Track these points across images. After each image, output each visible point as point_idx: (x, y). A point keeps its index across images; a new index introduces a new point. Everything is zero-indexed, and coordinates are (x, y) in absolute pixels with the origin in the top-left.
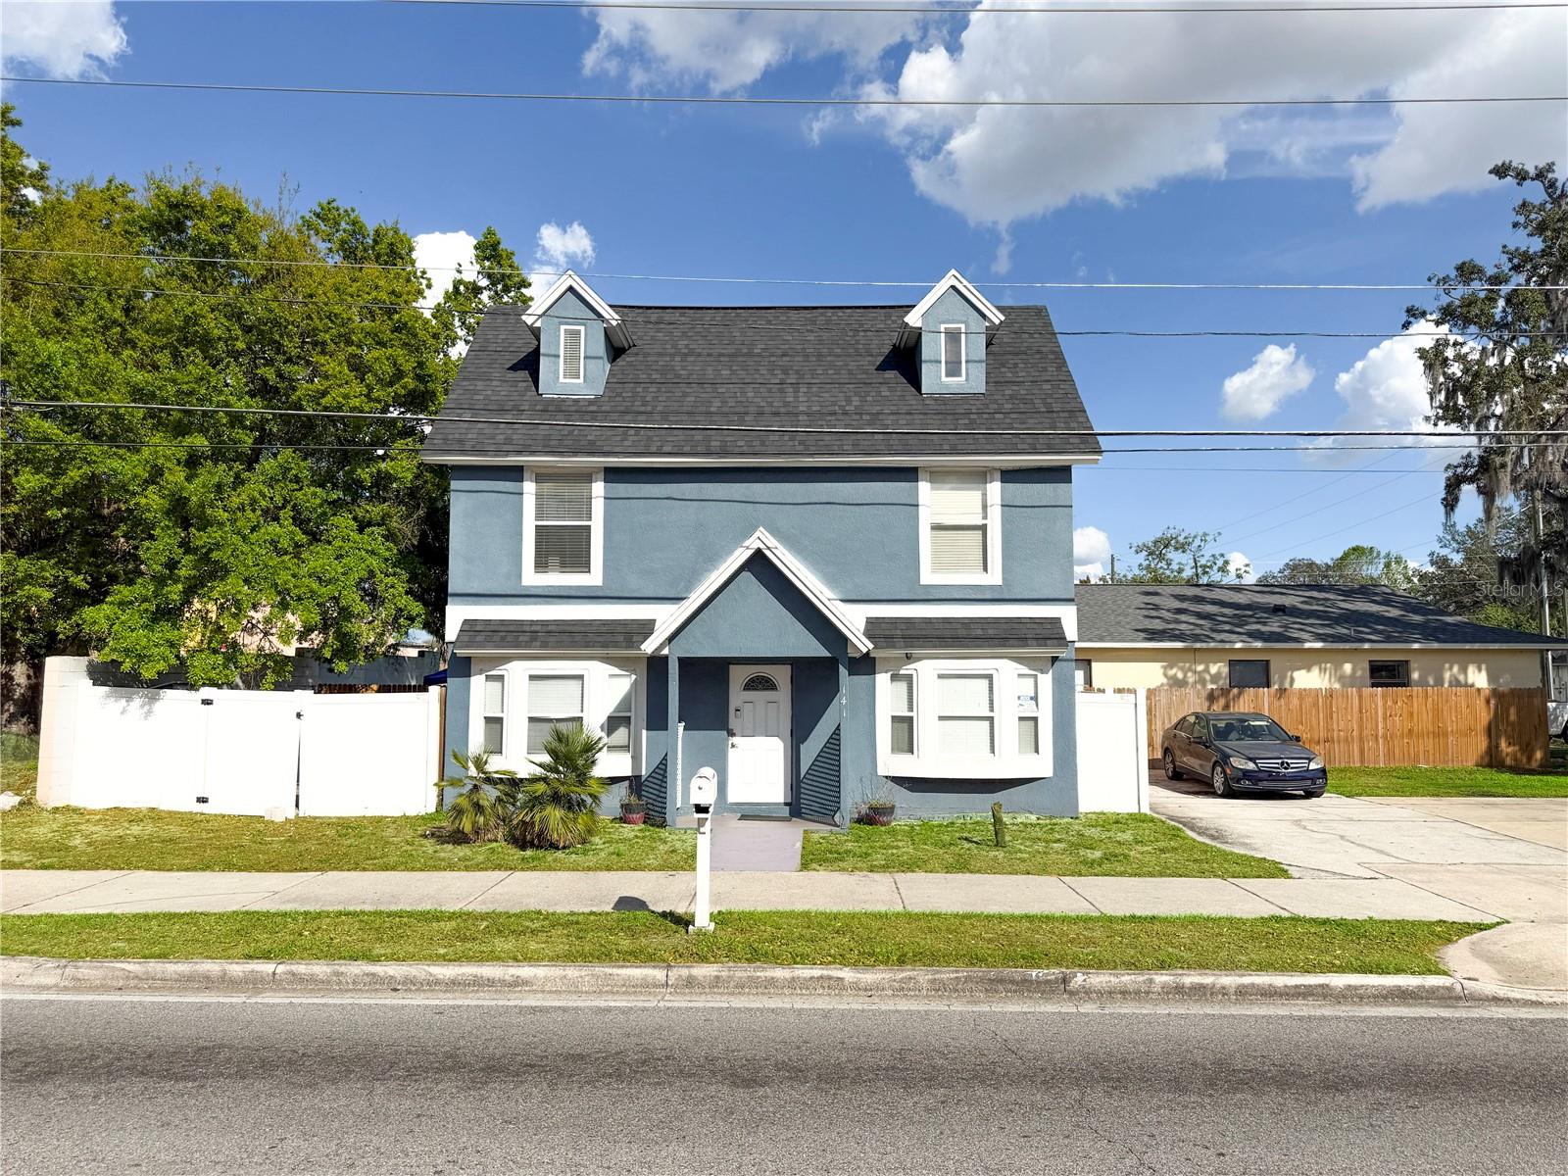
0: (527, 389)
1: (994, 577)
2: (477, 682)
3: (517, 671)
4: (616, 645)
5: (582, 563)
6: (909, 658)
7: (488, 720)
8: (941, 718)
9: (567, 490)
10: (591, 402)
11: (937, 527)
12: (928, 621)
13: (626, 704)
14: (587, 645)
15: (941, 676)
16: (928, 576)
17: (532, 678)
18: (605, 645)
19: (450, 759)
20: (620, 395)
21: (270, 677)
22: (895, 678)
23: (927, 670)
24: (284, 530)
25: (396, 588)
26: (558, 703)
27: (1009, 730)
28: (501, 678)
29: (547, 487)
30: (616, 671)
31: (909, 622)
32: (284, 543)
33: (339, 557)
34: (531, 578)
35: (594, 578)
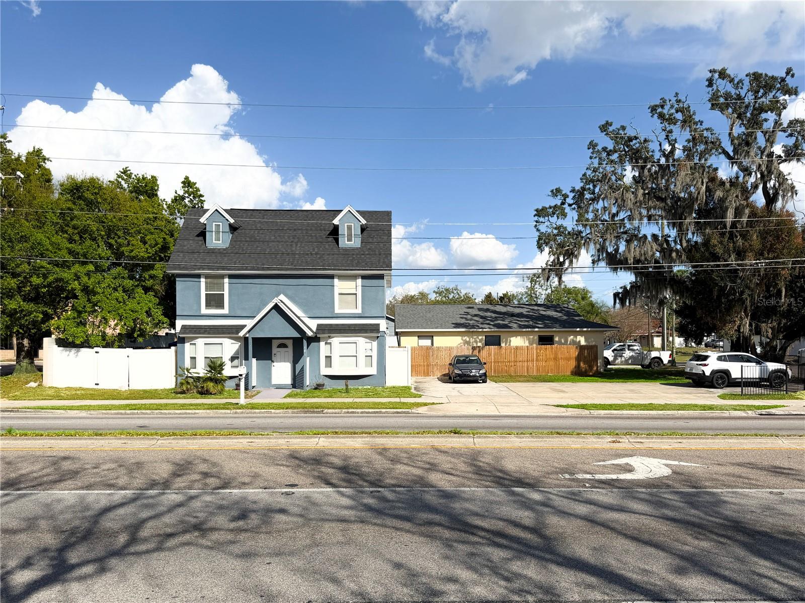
0: (202, 244)
1: (359, 311)
2: (187, 345)
3: (200, 342)
4: (233, 333)
5: (221, 306)
6: (329, 337)
7: (191, 358)
8: (340, 356)
9: (216, 281)
10: (224, 250)
11: (340, 294)
12: (337, 325)
13: (237, 352)
14: (223, 333)
15: (340, 343)
16: (338, 310)
17: (205, 344)
18: (229, 334)
19: (179, 369)
20: (234, 247)
21: (117, 343)
22: (326, 343)
23: (336, 341)
24: (119, 294)
25: (158, 313)
26: (214, 353)
27: (362, 359)
28: (195, 344)
29: (209, 280)
30: (234, 342)
31: (331, 325)
32: (121, 299)
33: (138, 303)
34: (204, 311)
35: (225, 311)
